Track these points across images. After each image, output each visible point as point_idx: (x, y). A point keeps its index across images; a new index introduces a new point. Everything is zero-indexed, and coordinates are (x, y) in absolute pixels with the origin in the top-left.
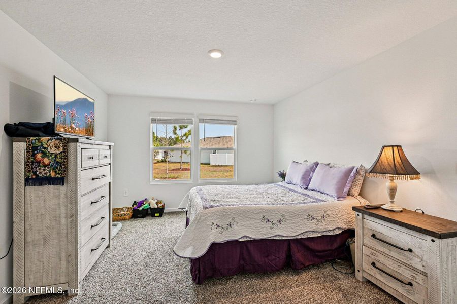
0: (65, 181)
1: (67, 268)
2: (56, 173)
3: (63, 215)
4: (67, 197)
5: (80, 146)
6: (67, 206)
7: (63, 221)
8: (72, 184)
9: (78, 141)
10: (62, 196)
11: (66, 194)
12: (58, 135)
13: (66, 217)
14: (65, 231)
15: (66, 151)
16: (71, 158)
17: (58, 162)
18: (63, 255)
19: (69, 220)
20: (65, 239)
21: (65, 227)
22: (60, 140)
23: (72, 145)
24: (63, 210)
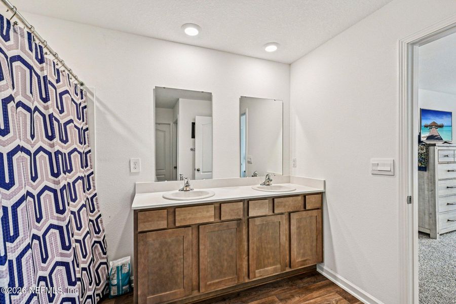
0: (427, 169)
1: (429, 221)
2: (422, 164)
3: (426, 189)
4: (428, 179)
5: (437, 148)
6: (428, 184)
7: (426, 192)
8: (431, 172)
9: (435, 145)
10: (425, 178)
11: (428, 177)
12: (422, 142)
13: (428, 191)
14: (427, 199)
15: (427, 151)
16: (431, 156)
17: (423, 158)
18: (427, 212)
19: (430, 192)
20: (428, 203)
21: (427, 196)
22: (424, 145)
23: (431, 148)
24: (426, 186)
